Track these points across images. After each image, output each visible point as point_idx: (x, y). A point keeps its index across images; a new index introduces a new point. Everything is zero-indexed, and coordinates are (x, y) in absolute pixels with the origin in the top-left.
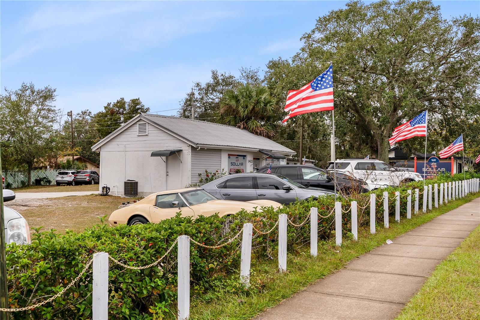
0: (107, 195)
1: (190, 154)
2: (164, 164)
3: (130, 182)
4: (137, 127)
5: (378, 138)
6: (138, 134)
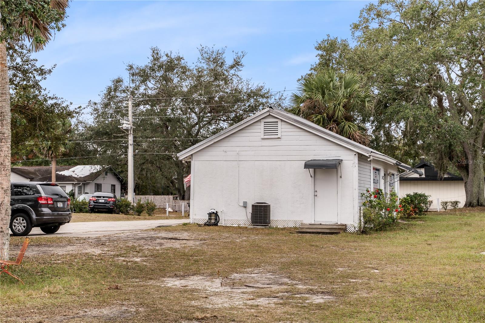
1: (357, 165)
2: (311, 180)
4: (261, 127)
5: (470, 150)
6: (263, 137)
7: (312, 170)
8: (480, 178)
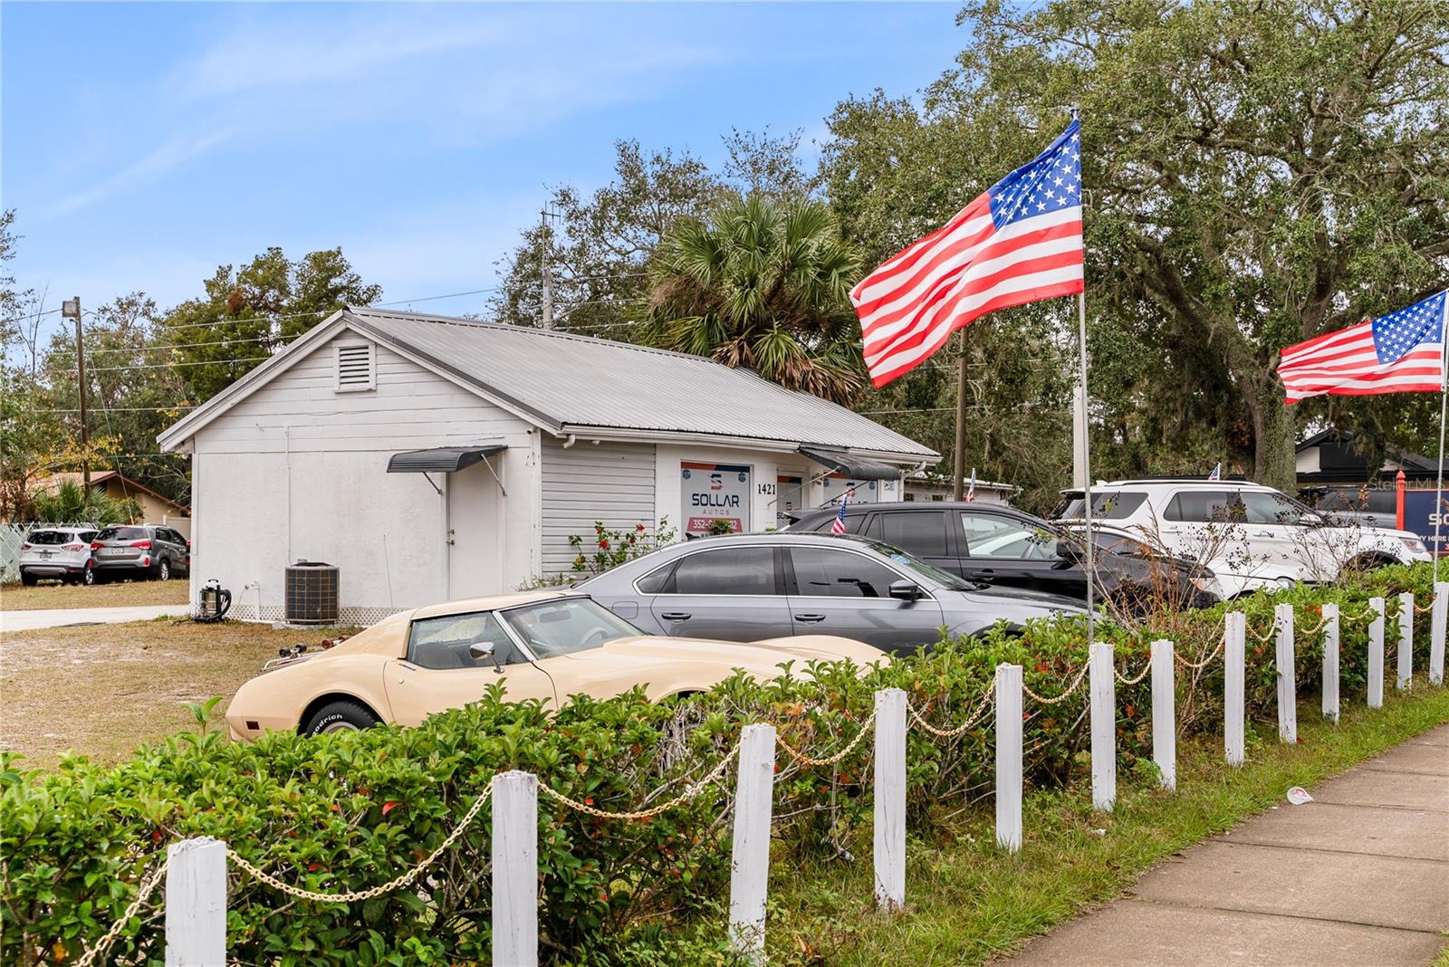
0: (218, 618)
1: (538, 461)
2: (440, 501)
3: (309, 571)
4: (332, 359)
5: (1257, 400)
6: (336, 388)
7: (438, 478)
8: (1282, 479)
